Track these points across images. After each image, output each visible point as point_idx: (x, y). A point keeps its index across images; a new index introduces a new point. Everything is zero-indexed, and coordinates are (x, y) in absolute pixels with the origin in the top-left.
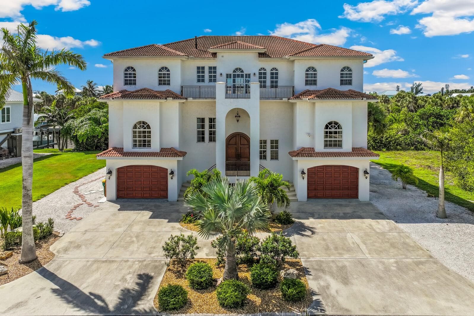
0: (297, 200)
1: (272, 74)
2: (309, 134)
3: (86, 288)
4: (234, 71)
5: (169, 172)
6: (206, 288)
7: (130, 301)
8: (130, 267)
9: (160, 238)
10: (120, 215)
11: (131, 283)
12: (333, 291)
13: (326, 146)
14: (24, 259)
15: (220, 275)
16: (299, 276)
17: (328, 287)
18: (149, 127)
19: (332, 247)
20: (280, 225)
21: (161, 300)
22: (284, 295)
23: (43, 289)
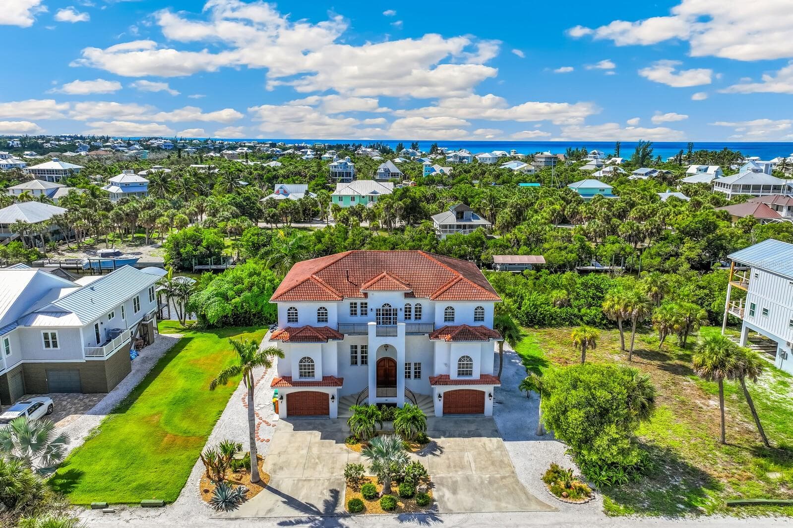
0: (435, 416)
1: (416, 308)
2: (446, 364)
3: (302, 498)
4: (383, 306)
5: (330, 397)
6: (373, 498)
7: (331, 508)
8: (323, 484)
9: (335, 459)
10: (297, 435)
11: (328, 496)
12: (446, 499)
13: (459, 374)
14: (255, 481)
15: (380, 489)
16: (427, 490)
17: (443, 496)
18: (312, 361)
19: (452, 465)
20: (419, 445)
21: (350, 507)
22: (418, 503)
23: (277, 501)
